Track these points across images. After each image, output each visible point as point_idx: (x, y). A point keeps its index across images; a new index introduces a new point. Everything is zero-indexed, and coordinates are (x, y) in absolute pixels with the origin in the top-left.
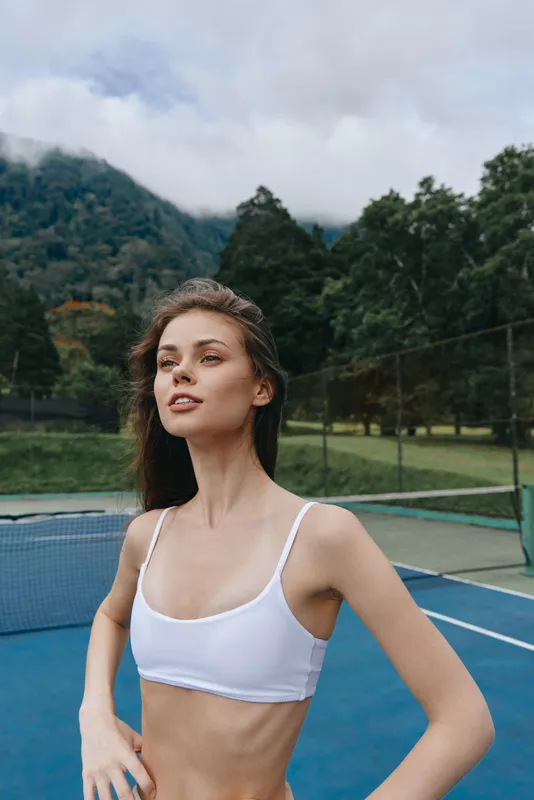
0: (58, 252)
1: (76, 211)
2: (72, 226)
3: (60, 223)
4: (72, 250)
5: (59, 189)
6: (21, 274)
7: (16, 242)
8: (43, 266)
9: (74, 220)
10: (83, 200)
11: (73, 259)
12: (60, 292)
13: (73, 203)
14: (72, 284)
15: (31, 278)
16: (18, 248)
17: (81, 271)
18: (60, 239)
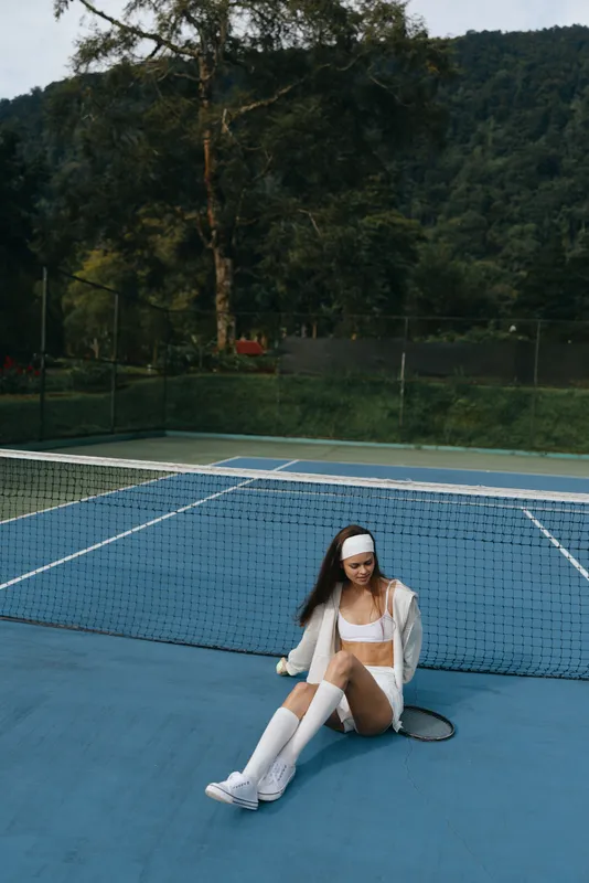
0: (550, 168)
1: (574, 111)
2: (568, 131)
3: (552, 129)
4: (568, 162)
5: (551, 87)
6: (507, 199)
7: (500, 162)
8: (533, 187)
9: (570, 124)
10: (583, 96)
11: (569, 174)
12: (555, 217)
13: (569, 103)
14: (569, 206)
15: (517, 203)
16: (502, 170)
17: (580, 190)
18: (553, 151)
